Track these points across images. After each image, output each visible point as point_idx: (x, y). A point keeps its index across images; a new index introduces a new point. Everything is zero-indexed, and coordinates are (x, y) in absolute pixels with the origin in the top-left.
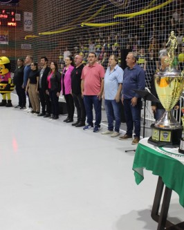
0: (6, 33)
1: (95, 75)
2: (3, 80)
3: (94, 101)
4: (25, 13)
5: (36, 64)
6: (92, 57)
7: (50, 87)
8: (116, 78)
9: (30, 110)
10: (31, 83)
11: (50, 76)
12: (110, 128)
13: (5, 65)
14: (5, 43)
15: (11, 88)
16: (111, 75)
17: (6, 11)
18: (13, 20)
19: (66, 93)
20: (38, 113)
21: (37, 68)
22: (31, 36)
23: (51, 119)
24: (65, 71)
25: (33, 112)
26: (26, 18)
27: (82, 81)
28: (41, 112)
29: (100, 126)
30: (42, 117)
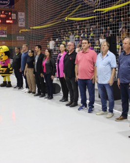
0: (5, 29)
1: (89, 61)
2: (3, 65)
3: (87, 84)
4: (19, 13)
5: (33, 52)
6: (85, 43)
7: (45, 71)
8: (109, 63)
9: (27, 90)
10: (28, 67)
11: (45, 62)
12: (104, 109)
13: (5, 52)
14: (4, 36)
15: (10, 72)
16: (104, 61)
17: (5, 12)
18: (10, 18)
19: (61, 77)
20: (34, 93)
21: (33, 54)
22: (24, 30)
23: (46, 99)
24: (60, 57)
25: (29, 92)
26: (20, 17)
27: (76, 66)
28: (37, 92)
29: (93, 107)
30: (38, 97)
